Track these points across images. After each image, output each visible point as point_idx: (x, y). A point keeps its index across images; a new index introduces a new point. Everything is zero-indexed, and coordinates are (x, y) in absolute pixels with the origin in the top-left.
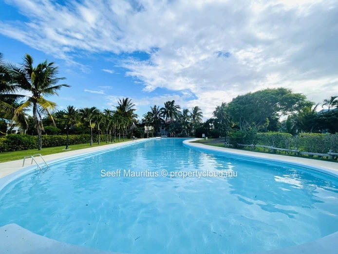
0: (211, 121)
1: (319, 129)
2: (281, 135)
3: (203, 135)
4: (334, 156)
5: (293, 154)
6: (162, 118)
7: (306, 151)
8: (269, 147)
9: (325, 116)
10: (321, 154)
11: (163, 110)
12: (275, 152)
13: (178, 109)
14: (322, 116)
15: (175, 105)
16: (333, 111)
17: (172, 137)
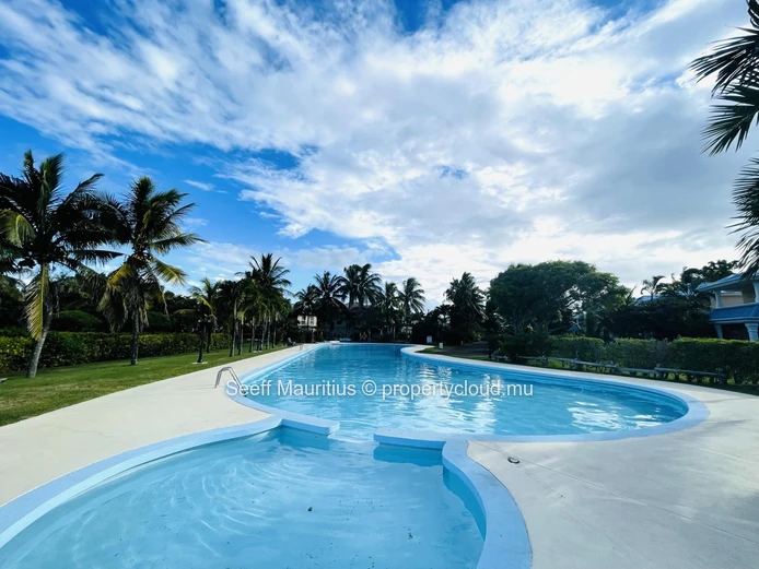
0: (444, 309)
1: (638, 332)
2: (588, 342)
3: (429, 339)
4: (663, 373)
5: (608, 371)
6: (340, 299)
7: (625, 366)
8: (572, 361)
9: (647, 309)
10: (647, 371)
11: (343, 284)
12: (579, 369)
13: (376, 283)
14: (642, 309)
15: (370, 274)
16: (658, 300)
17: (362, 341)
